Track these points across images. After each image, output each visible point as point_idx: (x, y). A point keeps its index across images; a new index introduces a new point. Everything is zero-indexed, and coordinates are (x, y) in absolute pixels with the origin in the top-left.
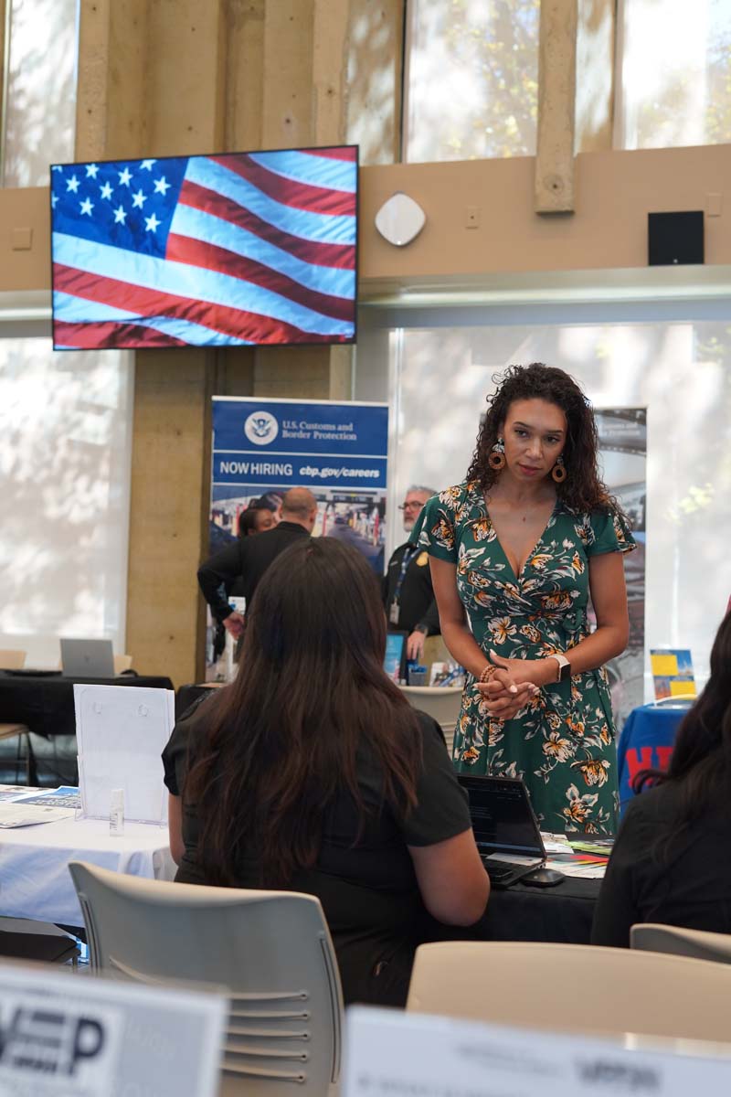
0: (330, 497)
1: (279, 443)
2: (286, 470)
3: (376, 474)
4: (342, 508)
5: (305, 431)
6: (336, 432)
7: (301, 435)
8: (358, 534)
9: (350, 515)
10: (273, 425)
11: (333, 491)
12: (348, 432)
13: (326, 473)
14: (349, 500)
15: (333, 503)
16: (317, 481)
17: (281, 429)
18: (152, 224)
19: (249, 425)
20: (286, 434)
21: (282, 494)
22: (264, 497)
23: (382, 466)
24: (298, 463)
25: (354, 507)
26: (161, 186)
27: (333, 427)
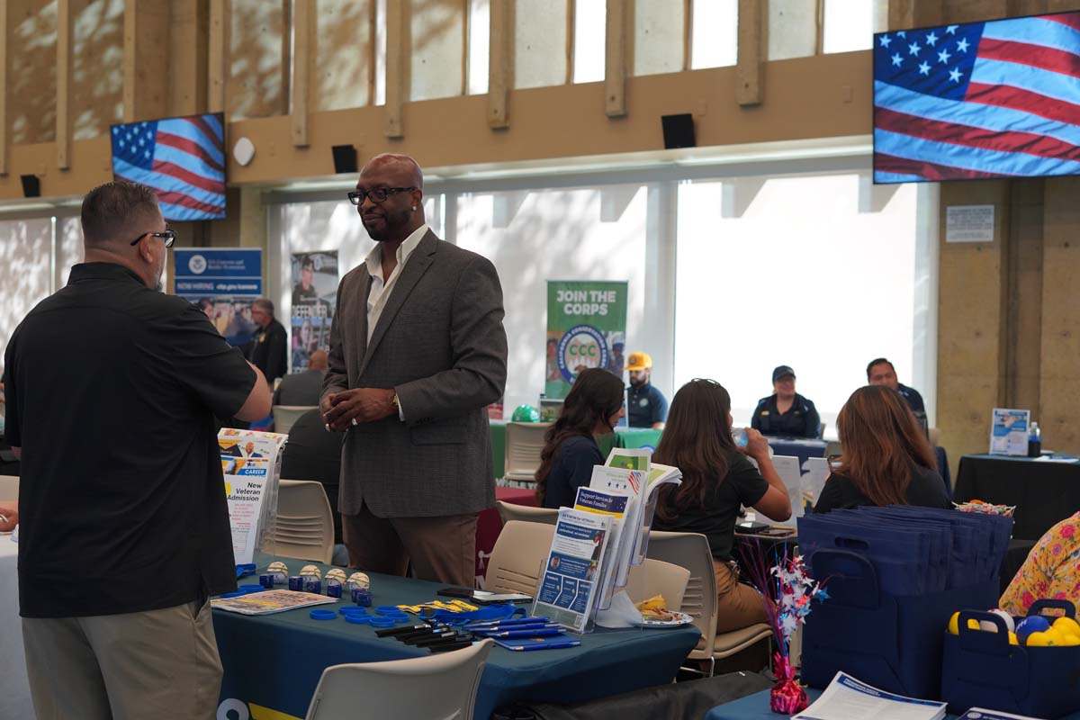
0: (232, 300)
1: (207, 272)
2: (210, 287)
3: (255, 287)
4: (238, 306)
5: (220, 265)
6: (235, 265)
7: (218, 267)
8: (246, 320)
9: (242, 310)
10: (204, 262)
11: (234, 298)
12: (241, 265)
13: (230, 287)
14: (242, 302)
15: (233, 304)
16: (226, 292)
17: (208, 264)
18: (147, 154)
19: (192, 263)
20: (210, 267)
21: (207, 299)
22: (200, 303)
23: (258, 282)
24: (216, 283)
25: (244, 306)
26: (150, 135)
27: (232, 262)
